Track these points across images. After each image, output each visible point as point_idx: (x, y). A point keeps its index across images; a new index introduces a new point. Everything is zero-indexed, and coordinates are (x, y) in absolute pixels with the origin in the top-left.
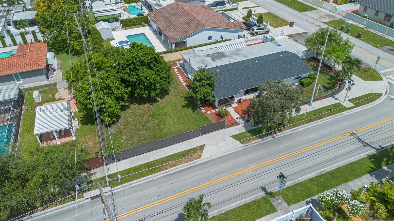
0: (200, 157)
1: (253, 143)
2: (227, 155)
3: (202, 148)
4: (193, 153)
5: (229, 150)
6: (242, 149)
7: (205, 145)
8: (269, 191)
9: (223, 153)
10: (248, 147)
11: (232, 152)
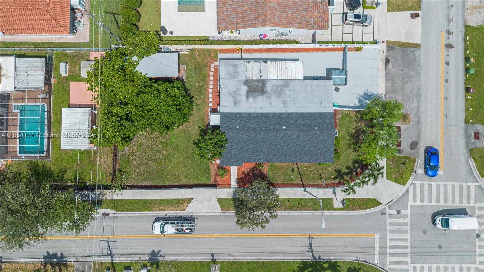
0: (184, 210)
1: (230, 212)
2: (205, 215)
3: (190, 201)
4: (180, 204)
5: (209, 212)
6: (218, 214)
7: (193, 199)
8: (215, 258)
9: (202, 213)
10: (225, 214)
11: (210, 214)
